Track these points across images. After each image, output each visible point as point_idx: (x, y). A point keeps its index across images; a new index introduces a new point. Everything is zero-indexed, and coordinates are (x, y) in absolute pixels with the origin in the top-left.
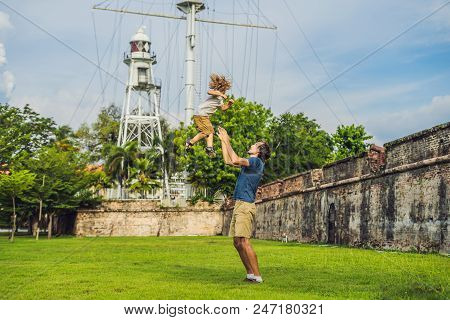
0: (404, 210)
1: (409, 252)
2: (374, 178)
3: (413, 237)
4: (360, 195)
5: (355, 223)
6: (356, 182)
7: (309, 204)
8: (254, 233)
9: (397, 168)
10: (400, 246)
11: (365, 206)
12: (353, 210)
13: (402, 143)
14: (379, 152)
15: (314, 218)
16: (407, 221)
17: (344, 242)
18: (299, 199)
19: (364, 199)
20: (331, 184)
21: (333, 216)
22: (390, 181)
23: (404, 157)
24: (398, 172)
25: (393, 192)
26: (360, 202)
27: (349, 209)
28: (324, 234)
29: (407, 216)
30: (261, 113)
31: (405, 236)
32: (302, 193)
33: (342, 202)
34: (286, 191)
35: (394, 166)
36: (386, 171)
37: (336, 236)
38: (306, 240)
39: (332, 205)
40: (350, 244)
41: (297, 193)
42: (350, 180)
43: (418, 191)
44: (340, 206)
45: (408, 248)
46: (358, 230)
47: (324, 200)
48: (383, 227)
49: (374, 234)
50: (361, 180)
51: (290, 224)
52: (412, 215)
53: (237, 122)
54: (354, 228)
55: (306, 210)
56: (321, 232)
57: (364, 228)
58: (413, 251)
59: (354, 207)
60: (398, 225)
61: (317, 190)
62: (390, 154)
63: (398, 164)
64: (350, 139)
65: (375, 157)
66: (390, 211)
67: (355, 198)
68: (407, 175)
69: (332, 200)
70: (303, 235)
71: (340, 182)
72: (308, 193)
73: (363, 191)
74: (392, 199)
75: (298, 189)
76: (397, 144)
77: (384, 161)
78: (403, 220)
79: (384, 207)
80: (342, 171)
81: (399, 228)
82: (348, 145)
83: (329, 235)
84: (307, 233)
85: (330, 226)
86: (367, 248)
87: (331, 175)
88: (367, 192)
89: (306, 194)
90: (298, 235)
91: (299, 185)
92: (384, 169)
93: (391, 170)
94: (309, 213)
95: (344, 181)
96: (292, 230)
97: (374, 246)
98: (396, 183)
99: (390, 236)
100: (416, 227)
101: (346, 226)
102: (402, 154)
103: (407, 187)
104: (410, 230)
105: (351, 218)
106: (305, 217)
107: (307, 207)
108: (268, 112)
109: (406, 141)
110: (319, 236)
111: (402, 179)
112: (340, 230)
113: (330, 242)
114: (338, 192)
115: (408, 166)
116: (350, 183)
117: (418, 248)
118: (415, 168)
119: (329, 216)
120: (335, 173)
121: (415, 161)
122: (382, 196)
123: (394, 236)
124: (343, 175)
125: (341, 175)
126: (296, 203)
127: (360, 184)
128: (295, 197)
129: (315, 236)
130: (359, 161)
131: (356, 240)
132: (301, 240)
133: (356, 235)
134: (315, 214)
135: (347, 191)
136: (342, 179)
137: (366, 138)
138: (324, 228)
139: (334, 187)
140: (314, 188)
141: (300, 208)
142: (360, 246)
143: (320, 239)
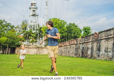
0: (103, 49)
1: (104, 60)
2: (95, 41)
3: (105, 56)
4: (91, 45)
5: (89, 52)
6: (90, 42)
7: (77, 47)
8: (61, 54)
9: (102, 38)
10: (101, 59)
11: (92, 48)
12: (89, 49)
13: (103, 32)
14: (97, 34)
16: (104, 52)
17: (86, 57)
18: (74, 46)
19: (92, 46)
20: (83, 42)
21: (83, 51)
22: (99, 42)
23: (104, 36)
24: (102, 39)
25: (100, 45)
26: (91, 47)
27: (88, 49)
28: (81, 55)
29: (104, 51)
30: (64, 23)
31: (103, 56)
33: (86, 47)
34: (71, 44)
35: (101, 38)
36: (99, 39)
37: (84, 55)
38: (76, 56)
39: (83, 47)
40: (88, 58)
42: (89, 41)
43: (107, 44)
44: (85, 48)
45: (103, 59)
46: (90, 54)
47: (81, 46)
48: (97, 54)
49: (94, 55)
50: (92, 41)
51: (71, 52)
52: (105, 51)
54: (89, 54)
55: (76, 49)
56: (80, 54)
57: (92, 54)
58: (105, 60)
59: (89, 48)
60: (101, 53)
62: (100, 35)
63: (102, 37)
64: (87, 30)
65: (96, 35)
66: (99, 49)
67: (90, 46)
68: (104, 40)
69: (83, 46)
70: (75, 55)
71: (86, 42)
73: (92, 44)
74: (100, 46)
75: (74, 43)
76: (102, 32)
77: (98, 36)
78: (102, 52)
79: (97, 48)
80: (86, 39)
81: (101, 54)
83: (82, 55)
84: (76, 54)
85: (83, 53)
86: (92, 59)
88: (93, 44)
89: (76, 44)
90: (73, 55)
92: (98, 38)
93: (100, 39)
94: (77, 49)
96: (72, 54)
97: (94, 58)
98: (101, 42)
99: (99, 56)
100: (106, 54)
101: (87, 53)
102: (103, 35)
103: (104, 43)
104: (104, 54)
105: (88, 51)
106: (75, 51)
107: (76, 48)
108: (66, 22)
109: (104, 31)
110: (79, 55)
111: (103, 41)
112: (85, 54)
113: (82, 57)
114: (85, 44)
115: (105, 38)
116: (88, 42)
117: (106, 59)
118: (107, 38)
119: (82, 51)
120: (84, 39)
121: (107, 37)
122: (97, 45)
123: (100, 56)
124: (87, 40)
125: (86, 40)
126: (73, 47)
127: (91, 42)
128: (73, 45)
129: (78, 55)
130: (91, 36)
131: (89, 57)
132: (74, 56)
133: (89, 55)
134: (78, 50)
135: (87, 44)
136: (86, 41)
137: (91, 30)
138: (81, 53)
139: (84, 43)
140: (78, 43)
141: (74, 48)
142: (90, 58)
143: (79, 56)
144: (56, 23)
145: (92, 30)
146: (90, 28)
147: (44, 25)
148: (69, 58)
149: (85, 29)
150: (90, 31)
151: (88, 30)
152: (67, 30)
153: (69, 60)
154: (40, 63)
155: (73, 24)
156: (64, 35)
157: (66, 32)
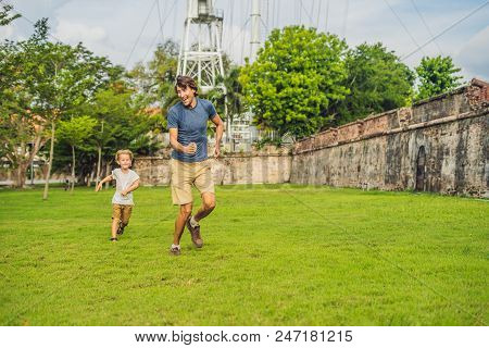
2: (473, 117)
4: (456, 136)
5: (448, 168)
6: (452, 121)
7: (394, 147)
8: (328, 180)
11: (461, 150)
12: (447, 153)
14: (481, 87)
15: (399, 162)
17: (435, 189)
18: (382, 142)
19: (461, 140)
20: (422, 124)
21: (421, 163)
26: (456, 144)
27: (442, 152)
28: (412, 181)
30: (335, 44)
32: (386, 134)
33: (434, 144)
34: (366, 133)
37: (425, 181)
38: (390, 187)
39: (422, 148)
40: (442, 192)
41: (380, 135)
42: (445, 119)
44: (432, 149)
46: (453, 176)
47: (413, 143)
48: (483, 172)
49: (471, 180)
50: (458, 120)
51: (371, 169)
53: (309, 56)
54: (447, 174)
55: (390, 154)
56: (408, 178)
57: (459, 173)
59: (448, 149)
61: (404, 131)
64: (436, 73)
65: (476, 93)
67: (450, 139)
69: (421, 142)
70: (386, 182)
71: (433, 122)
72: (392, 134)
73: (459, 132)
75: (381, 130)
79: (484, 150)
80: (435, 109)
82: (434, 79)
83: (417, 182)
84: (390, 179)
85: (419, 171)
86: (463, 196)
87: (421, 113)
88: (465, 133)
89: (391, 136)
90: (380, 182)
91: (383, 125)
92: (487, 106)
94: (394, 157)
95: (437, 121)
96: (373, 176)
97: (471, 193)
101: (438, 172)
105: (444, 163)
106: (388, 162)
107: (391, 151)
108: (343, 43)
110: (405, 183)
112: (430, 176)
113: (418, 189)
114: (429, 132)
116: (444, 123)
119: (417, 161)
120: (427, 111)
122: (483, 137)
124: (436, 114)
125: (434, 114)
126: (378, 146)
127: (456, 124)
128: (377, 140)
129: (400, 183)
130: (456, 97)
131: (449, 187)
132: (384, 188)
133: (450, 182)
134: (400, 159)
135: (440, 132)
136: (435, 118)
137: (453, 71)
138: (411, 174)
139: (425, 127)
140: (401, 129)
141: (383, 152)
142: (454, 194)
143: (406, 187)
144: (300, 48)
145: (458, 70)
146: (453, 62)
147: (247, 59)
148: (359, 197)
149: (430, 69)
150: (452, 76)
151: (440, 71)
152: (347, 77)
153: (358, 205)
154: (235, 221)
155: (376, 47)
156: (335, 96)
157: (346, 83)
